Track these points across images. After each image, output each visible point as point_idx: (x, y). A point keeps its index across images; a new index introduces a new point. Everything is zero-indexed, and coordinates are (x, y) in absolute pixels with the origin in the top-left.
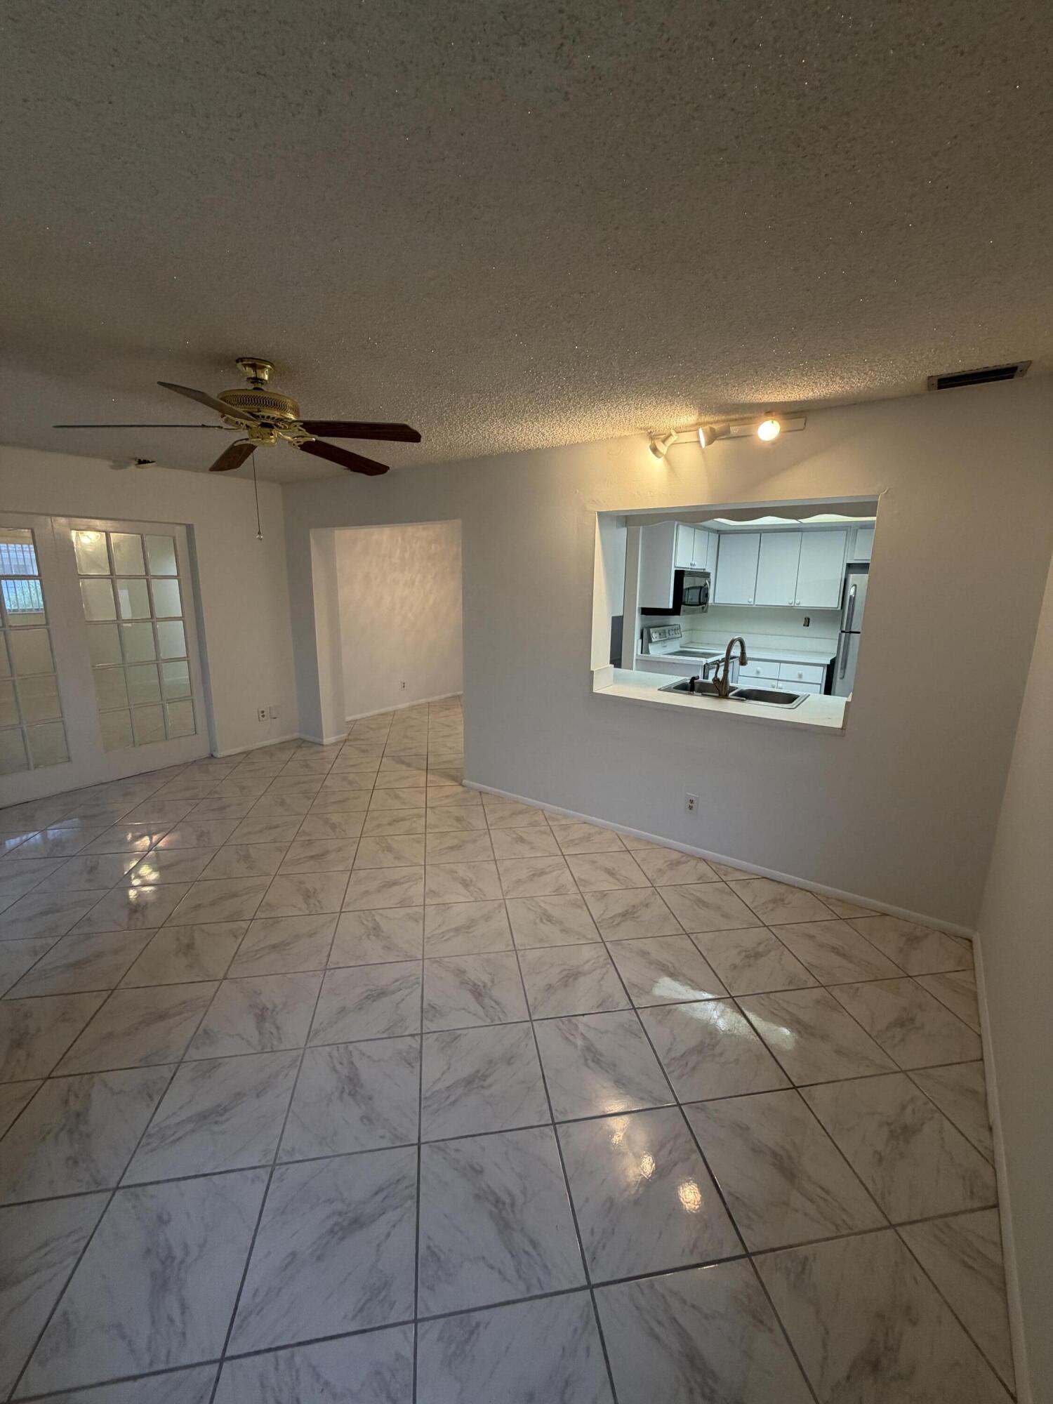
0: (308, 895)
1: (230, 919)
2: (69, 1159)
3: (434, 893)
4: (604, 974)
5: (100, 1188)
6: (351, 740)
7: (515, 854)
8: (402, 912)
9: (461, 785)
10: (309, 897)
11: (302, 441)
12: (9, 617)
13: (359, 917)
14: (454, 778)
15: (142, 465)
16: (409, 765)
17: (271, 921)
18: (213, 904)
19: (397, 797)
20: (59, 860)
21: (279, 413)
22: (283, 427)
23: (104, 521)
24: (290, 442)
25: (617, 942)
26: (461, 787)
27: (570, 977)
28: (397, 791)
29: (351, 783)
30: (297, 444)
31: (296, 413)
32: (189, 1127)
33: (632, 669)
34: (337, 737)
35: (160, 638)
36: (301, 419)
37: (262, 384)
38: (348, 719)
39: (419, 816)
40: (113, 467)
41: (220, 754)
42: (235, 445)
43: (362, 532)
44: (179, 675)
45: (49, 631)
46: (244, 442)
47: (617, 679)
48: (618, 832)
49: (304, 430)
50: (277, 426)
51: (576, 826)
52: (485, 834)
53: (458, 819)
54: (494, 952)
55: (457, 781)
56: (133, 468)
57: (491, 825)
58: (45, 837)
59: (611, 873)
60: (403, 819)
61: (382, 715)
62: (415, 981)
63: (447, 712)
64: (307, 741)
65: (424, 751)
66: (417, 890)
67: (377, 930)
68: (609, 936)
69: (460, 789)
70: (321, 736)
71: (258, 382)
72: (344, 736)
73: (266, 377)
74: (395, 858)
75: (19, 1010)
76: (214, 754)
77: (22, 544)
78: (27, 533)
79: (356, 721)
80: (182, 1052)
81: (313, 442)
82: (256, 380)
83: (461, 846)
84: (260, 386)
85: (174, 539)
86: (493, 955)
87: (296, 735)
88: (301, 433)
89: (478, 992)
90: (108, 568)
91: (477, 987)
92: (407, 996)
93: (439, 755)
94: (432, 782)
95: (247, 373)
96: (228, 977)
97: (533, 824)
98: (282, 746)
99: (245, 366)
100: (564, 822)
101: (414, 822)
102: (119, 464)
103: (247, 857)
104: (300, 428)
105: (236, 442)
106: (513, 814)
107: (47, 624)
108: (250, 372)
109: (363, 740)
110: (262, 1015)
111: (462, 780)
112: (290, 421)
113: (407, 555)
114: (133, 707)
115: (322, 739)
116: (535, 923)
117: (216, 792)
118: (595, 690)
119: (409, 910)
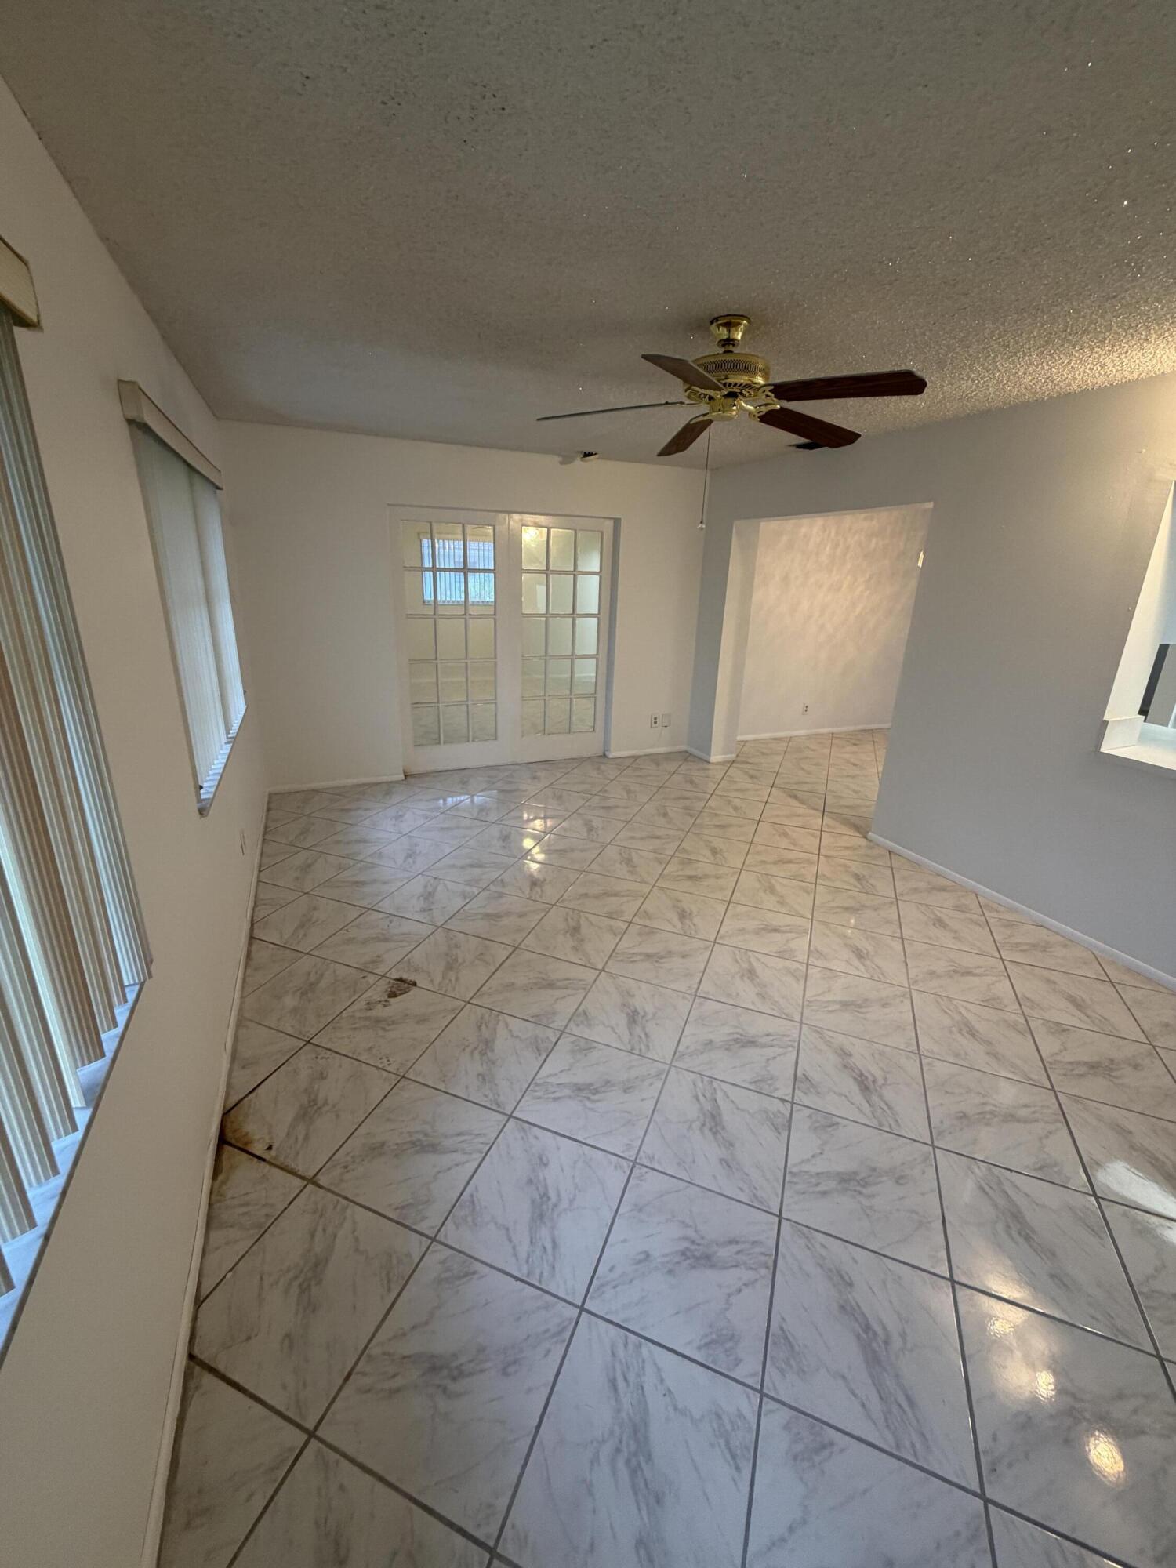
0: (683, 915)
1: (610, 916)
2: (479, 1075)
3: (820, 954)
4: (1050, 1133)
5: (498, 1109)
6: (738, 763)
7: (930, 938)
8: (781, 963)
9: (866, 838)
10: (684, 917)
11: (764, 410)
12: (470, 607)
13: (734, 953)
14: (857, 828)
15: (588, 458)
16: (802, 802)
17: (647, 929)
18: (597, 897)
19: (785, 834)
20: (483, 823)
21: (747, 378)
22: (747, 394)
23: (548, 517)
24: (750, 413)
25: (1077, 1099)
26: (865, 840)
27: (996, 1116)
28: (787, 829)
29: (736, 808)
30: (757, 415)
31: (766, 376)
32: (567, 1092)
33: (1167, 726)
34: (723, 756)
35: (577, 635)
36: (770, 382)
37: (734, 345)
38: (739, 738)
39: (810, 862)
40: (562, 463)
41: (612, 754)
42: (691, 423)
43: (789, 524)
44: (587, 671)
45: (495, 620)
46: (702, 418)
47: (1143, 738)
48: (1096, 952)
49: (773, 395)
50: (741, 394)
51: (1028, 927)
52: (892, 903)
53: (858, 878)
54: (890, 1047)
55: (861, 833)
56: (578, 463)
57: (902, 895)
58: (472, 801)
59: (1078, 1004)
60: (790, 862)
61: (775, 739)
62: (790, 1043)
63: (855, 749)
64: (693, 755)
65: (821, 789)
66: (801, 945)
67: (751, 973)
68: (1065, 1086)
69: (863, 842)
70: (708, 751)
71: (729, 344)
72: (732, 756)
73: (739, 337)
74: (778, 902)
75: (452, 939)
76: (607, 753)
77: (484, 542)
78: (490, 530)
79: (746, 741)
80: (564, 1024)
81: (777, 411)
82: (729, 342)
83: (858, 910)
84: (731, 348)
85: (602, 533)
86: (888, 1048)
87: (684, 747)
88: (768, 400)
89: (864, 1084)
90: (545, 563)
91: (863, 1078)
92: (779, 1055)
93: (841, 797)
94: (829, 826)
95: (720, 334)
96: (606, 970)
97: (959, 908)
98: (668, 756)
99: (718, 326)
100: (1007, 916)
101: (804, 868)
102: (567, 460)
103: (629, 861)
104: (770, 394)
105: (693, 419)
106: (933, 888)
107: (495, 614)
108: (723, 333)
109: (751, 764)
110: (634, 1017)
111: (868, 832)
112: (758, 386)
113: (839, 551)
114: (547, 698)
115: (710, 755)
116: (951, 1032)
117: (606, 791)
118: (1106, 748)
119: (788, 963)
